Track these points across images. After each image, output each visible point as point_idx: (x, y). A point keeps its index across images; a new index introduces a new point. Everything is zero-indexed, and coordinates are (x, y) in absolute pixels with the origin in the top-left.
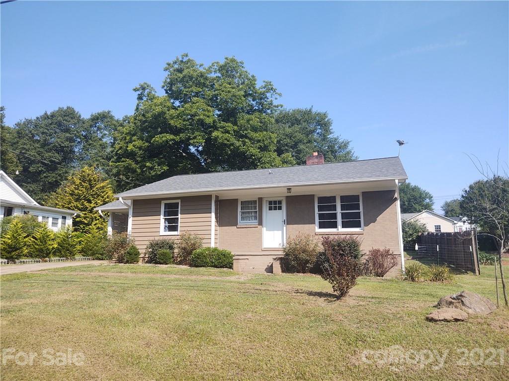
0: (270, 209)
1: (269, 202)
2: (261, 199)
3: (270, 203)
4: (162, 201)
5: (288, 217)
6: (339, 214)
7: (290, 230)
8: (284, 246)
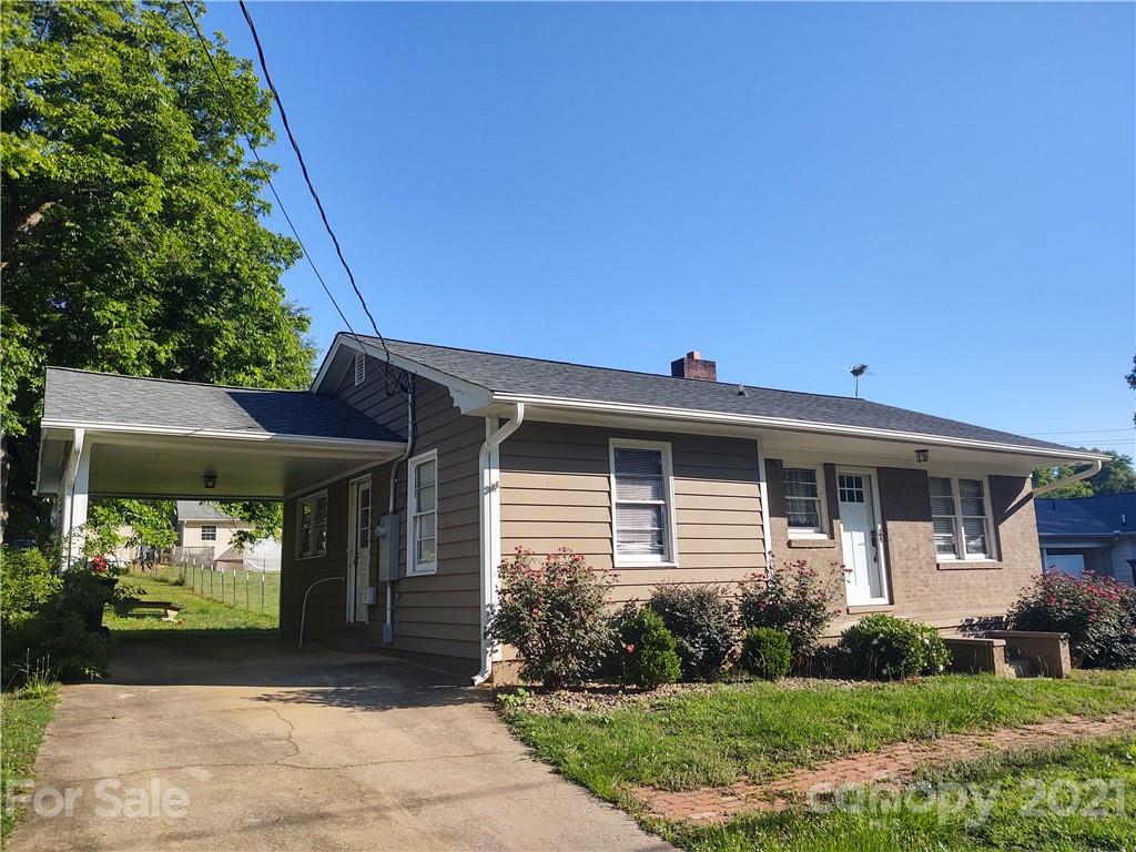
0: (844, 497)
2: (831, 469)
4: (612, 440)
5: (890, 524)
6: (960, 522)
7: (897, 558)
8: (885, 600)
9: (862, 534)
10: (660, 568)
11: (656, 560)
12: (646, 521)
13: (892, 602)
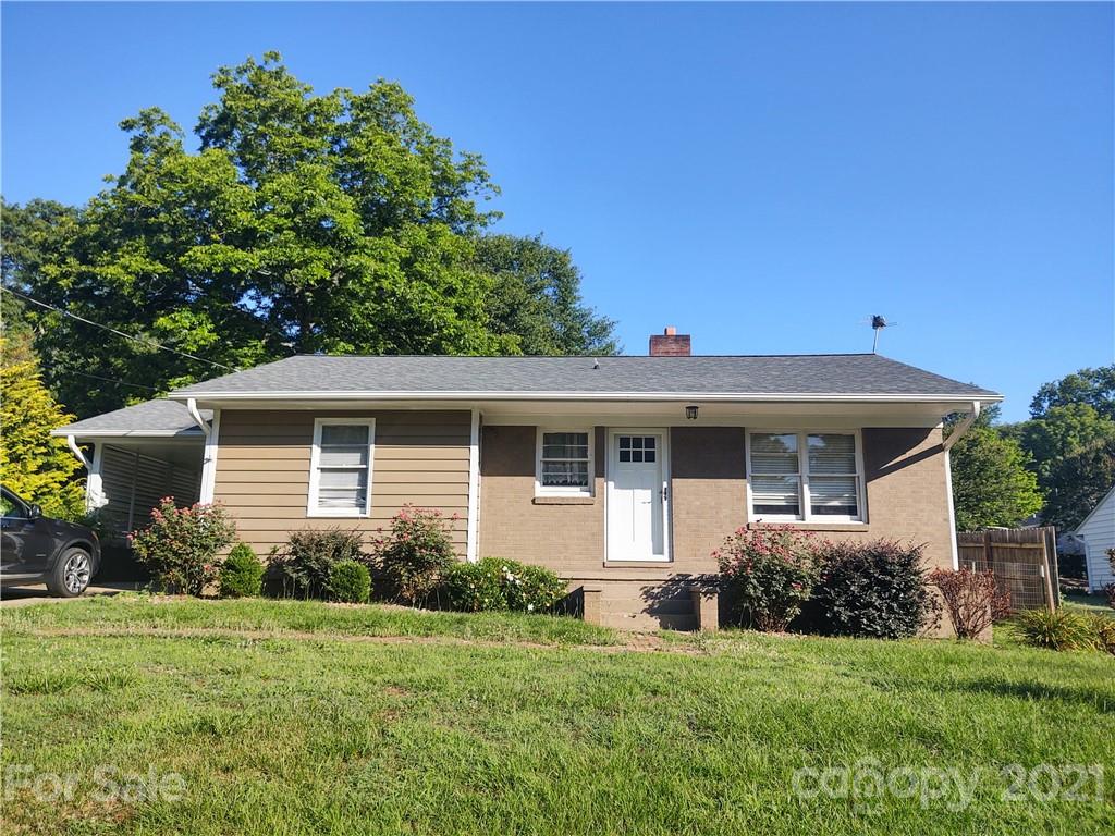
0: (624, 457)
1: (621, 439)
2: (600, 432)
3: (624, 442)
4: (317, 420)
5: (677, 482)
6: (805, 479)
7: (683, 516)
8: (666, 557)
9: (649, 492)
10: (358, 518)
11: (356, 512)
12: (352, 481)
13: (672, 560)
